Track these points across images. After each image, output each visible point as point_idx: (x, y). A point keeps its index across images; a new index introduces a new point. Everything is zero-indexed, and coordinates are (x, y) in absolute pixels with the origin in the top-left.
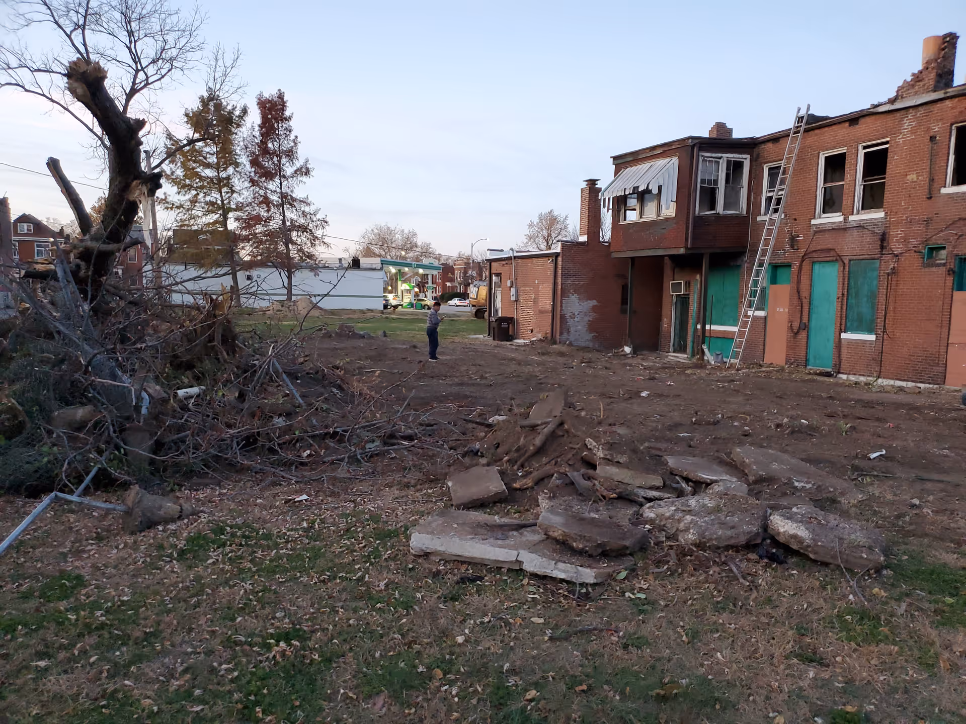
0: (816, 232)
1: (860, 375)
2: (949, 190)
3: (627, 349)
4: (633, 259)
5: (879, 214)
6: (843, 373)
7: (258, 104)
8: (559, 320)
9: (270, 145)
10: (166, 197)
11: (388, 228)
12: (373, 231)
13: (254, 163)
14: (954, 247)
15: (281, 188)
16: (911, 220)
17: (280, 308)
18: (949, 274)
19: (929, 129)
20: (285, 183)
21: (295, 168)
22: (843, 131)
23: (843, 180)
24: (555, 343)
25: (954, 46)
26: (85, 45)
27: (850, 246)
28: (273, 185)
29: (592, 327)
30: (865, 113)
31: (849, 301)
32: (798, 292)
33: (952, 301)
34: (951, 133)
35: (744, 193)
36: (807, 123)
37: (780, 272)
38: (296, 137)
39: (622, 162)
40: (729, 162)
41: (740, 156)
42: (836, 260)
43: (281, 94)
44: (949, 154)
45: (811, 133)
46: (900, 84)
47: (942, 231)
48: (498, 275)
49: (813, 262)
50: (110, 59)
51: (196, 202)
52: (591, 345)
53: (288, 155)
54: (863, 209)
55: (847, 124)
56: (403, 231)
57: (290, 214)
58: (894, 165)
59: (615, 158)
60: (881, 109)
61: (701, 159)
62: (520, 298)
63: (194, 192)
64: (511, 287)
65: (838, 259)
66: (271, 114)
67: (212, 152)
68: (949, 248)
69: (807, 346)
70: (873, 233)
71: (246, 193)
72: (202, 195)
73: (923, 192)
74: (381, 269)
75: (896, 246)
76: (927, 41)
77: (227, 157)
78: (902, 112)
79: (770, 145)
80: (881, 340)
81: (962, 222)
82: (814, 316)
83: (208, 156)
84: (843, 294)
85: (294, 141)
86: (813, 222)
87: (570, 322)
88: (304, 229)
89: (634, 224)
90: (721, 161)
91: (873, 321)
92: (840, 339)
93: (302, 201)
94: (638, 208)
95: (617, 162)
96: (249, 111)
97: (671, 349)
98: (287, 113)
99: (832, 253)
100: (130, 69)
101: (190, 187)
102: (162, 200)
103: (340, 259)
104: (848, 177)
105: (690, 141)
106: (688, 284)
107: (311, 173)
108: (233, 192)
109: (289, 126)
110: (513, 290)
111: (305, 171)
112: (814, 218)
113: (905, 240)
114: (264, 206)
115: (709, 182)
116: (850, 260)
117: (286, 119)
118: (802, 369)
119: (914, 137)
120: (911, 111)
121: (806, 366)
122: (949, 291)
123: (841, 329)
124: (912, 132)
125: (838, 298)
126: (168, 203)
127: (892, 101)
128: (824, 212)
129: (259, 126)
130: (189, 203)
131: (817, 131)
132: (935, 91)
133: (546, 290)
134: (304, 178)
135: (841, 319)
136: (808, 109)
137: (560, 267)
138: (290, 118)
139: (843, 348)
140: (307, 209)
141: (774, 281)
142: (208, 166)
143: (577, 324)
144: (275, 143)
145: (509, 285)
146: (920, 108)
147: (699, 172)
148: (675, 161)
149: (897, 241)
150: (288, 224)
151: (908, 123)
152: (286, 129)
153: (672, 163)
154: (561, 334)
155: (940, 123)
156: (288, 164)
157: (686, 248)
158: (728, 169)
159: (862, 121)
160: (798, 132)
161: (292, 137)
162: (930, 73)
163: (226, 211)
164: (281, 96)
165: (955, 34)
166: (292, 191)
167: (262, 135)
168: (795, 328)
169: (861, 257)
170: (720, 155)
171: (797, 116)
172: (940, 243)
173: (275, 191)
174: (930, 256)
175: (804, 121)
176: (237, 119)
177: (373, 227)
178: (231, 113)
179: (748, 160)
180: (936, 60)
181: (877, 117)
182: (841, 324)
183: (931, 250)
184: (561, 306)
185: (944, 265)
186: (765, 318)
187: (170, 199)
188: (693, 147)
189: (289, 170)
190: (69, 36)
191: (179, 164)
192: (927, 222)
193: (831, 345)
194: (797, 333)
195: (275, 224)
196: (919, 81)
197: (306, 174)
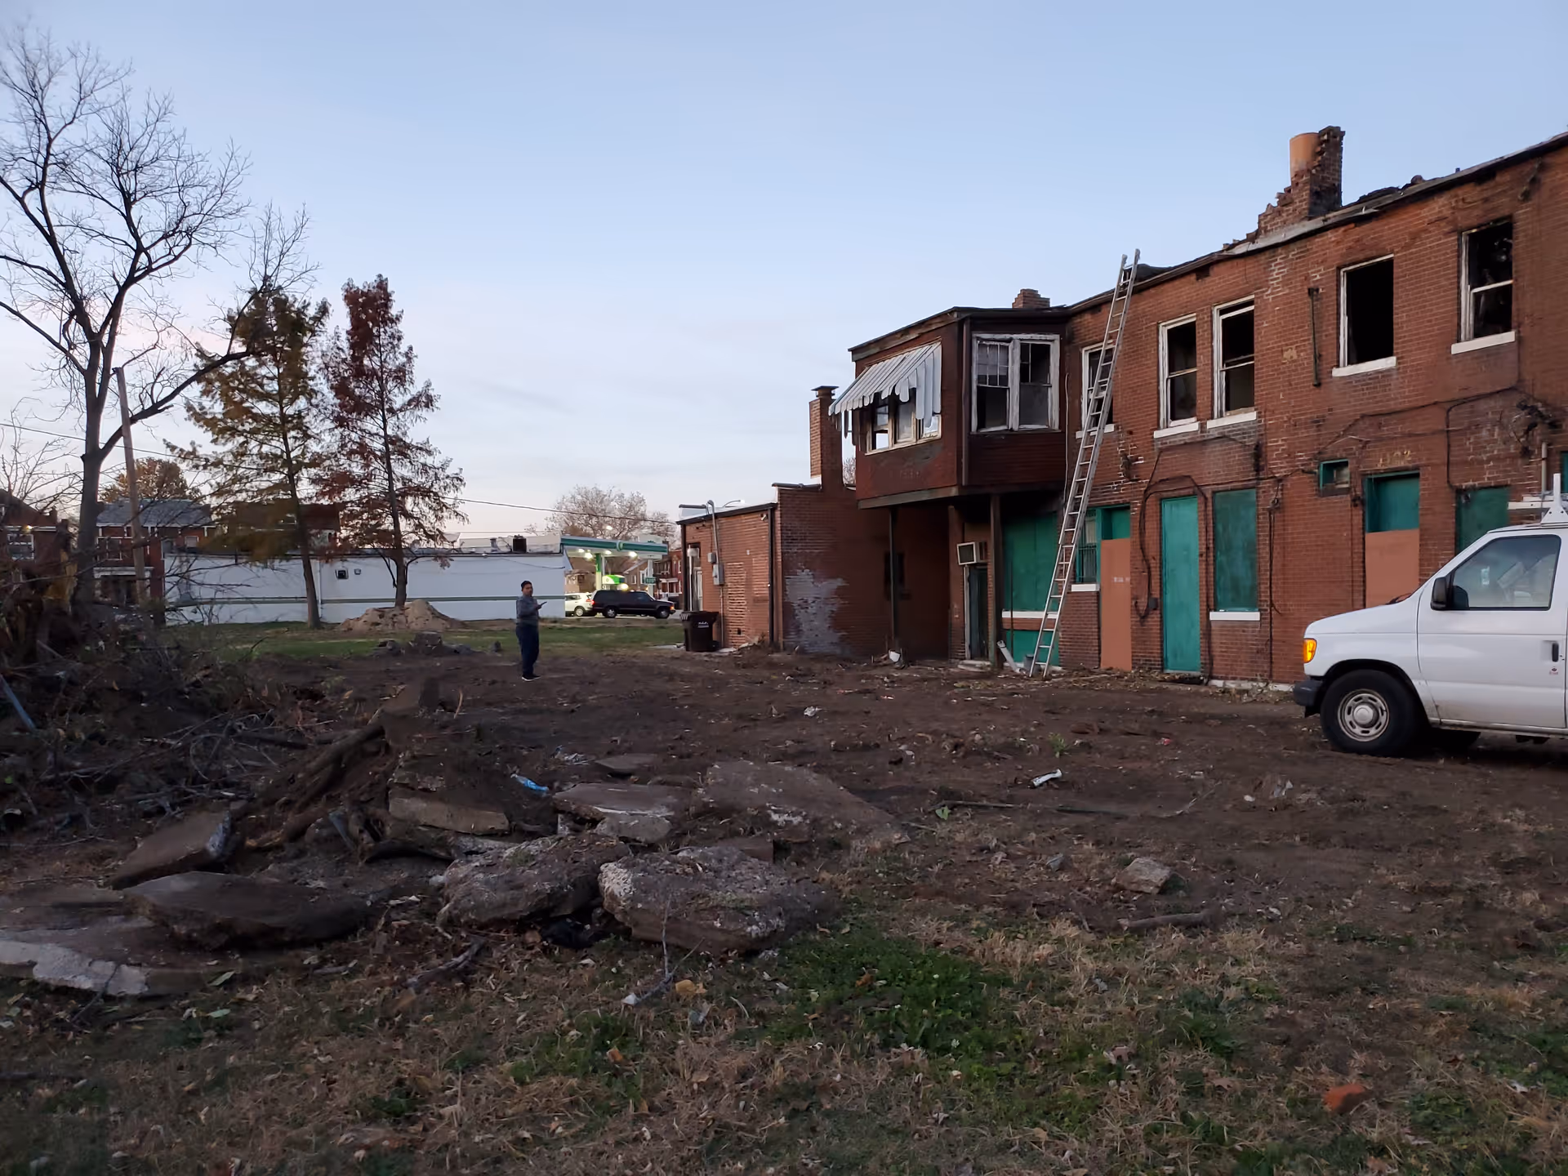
0: (1161, 451)
1: (1242, 679)
2: (1344, 371)
3: (894, 656)
4: (894, 509)
5: (1250, 416)
6: (1217, 678)
7: (346, 297)
8: (783, 612)
9: (366, 362)
10: (195, 449)
11: (598, 493)
12: (573, 497)
13: (341, 389)
14: (1359, 462)
15: (385, 429)
16: (1295, 421)
17: (378, 620)
18: (1356, 506)
19: (1307, 278)
20: (392, 421)
21: (408, 397)
22: (1188, 289)
23: (1195, 366)
24: (777, 649)
25: (1338, 148)
26: (45, 212)
27: (1214, 469)
28: (371, 424)
29: (837, 621)
30: (1216, 257)
31: (1219, 559)
32: (1143, 549)
33: (1364, 548)
34: (1338, 281)
35: (1053, 394)
36: (1137, 279)
37: (1118, 518)
38: (411, 348)
39: (866, 355)
40: (1024, 347)
41: (1043, 337)
42: (1194, 494)
43: (381, 282)
44: (1338, 314)
45: (1145, 293)
46: (1263, 210)
47: (1339, 437)
48: (696, 545)
49: (1161, 499)
50: (94, 234)
51: (243, 454)
52: (838, 651)
53: (397, 377)
54: (1228, 409)
55: (1193, 277)
56: (622, 496)
57: (401, 470)
58: (1264, 335)
59: (854, 351)
60: (1239, 250)
61: (976, 344)
62: (728, 580)
63: (242, 439)
64: (714, 563)
65: (1197, 491)
66: (366, 313)
67: (270, 375)
68: (1352, 464)
69: (1162, 637)
70: (1244, 445)
71: (327, 437)
72: (253, 444)
73: (1308, 376)
74: (561, 552)
75: (1278, 466)
76: (1294, 142)
77: (295, 382)
78: (1268, 254)
79: (1088, 317)
80: (1267, 620)
81: (1368, 421)
82: (1169, 588)
83: (265, 381)
84: (1208, 548)
85: (406, 355)
86: (1157, 434)
87: (801, 615)
88: (423, 492)
89: (887, 453)
90: (1011, 345)
91: (1254, 588)
92: (1209, 623)
93: (421, 449)
94: (889, 428)
95: (860, 356)
96: (330, 310)
97: (967, 654)
98: (394, 311)
99: (1188, 483)
100: (125, 249)
101: (234, 432)
102: (189, 453)
103: (493, 540)
104: (1201, 358)
105: (955, 315)
106: (983, 548)
107: (436, 404)
108: (307, 436)
109: (399, 331)
110: (716, 567)
111: (425, 401)
112: (1158, 428)
113: (1291, 455)
114: (358, 458)
115: (993, 379)
116: (1214, 493)
117: (392, 321)
118: (1155, 674)
119: (1287, 291)
120: (1280, 250)
121: (1162, 669)
122: (1357, 532)
123: (1208, 606)
124: (1286, 282)
125: (1201, 555)
126: (198, 458)
127: (1252, 238)
128: (1173, 418)
129: (348, 332)
130: (231, 457)
131: (1152, 291)
132: (1310, 219)
133: (761, 565)
134: (423, 412)
135: (1208, 590)
136: (1137, 257)
137: (778, 526)
138: (398, 318)
139: (1213, 637)
140: (429, 460)
141: (1108, 534)
142: (265, 397)
143: (812, 617)
144: (375, 358)
145: (710, 560)
146: (1292, 246)
147: (974, 365)
148: (936, 349)
149: (1279, 457)
150: (398, 485)
151: (1278, 270)
152: (392, 336)
153: (932, 353)
154: (786, 633)
155: (1322, 268)
156: (396, 390)
157: (959, 485)
158: (1023, 357)
159: (1215, 270)
160: (1124, 294)
161: (403, 348)
162: (1301, 190)
163: (293, 468)
164: (382, 285)
165: (1338, 128)
166: (405, 434)
167: (352, 346)
168: (1143, 606)
169: (1229, 486)
170: (1008, 336)
171: (1122, 270)
172: (1340, 454)
173: (377, 434)
174: (1328, 478)
175: (1133, 275)
176: (311, 322)
177: (573, 491)
178: (299, 312)
179: (1057, 343)
180: (1309, 171)
181: (1235, 262)
182: (1208, 598)
183: (1330, 468)
184: (784, 590)
185: (1348, 490)
186: (1098, 594)
187: (201, 452)
188: (961, 323)
189: (398, 399)
190: (21, 200)
191: (217, 396)
192: (1318, 423)
193: (1197, 632)
194: (1144, 617)
195: (377, 486)
196: (1286, 205)
197: (427, 406)
